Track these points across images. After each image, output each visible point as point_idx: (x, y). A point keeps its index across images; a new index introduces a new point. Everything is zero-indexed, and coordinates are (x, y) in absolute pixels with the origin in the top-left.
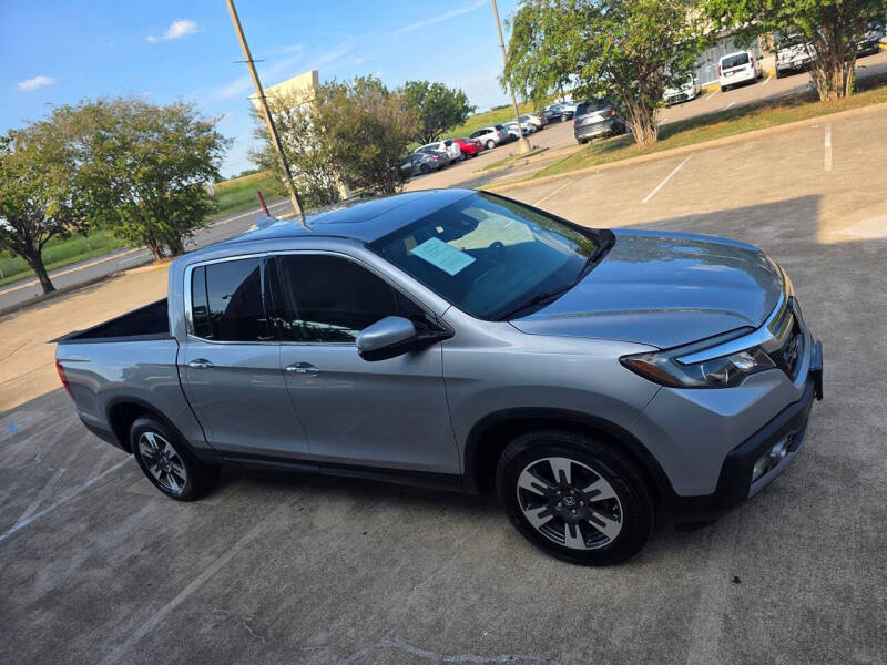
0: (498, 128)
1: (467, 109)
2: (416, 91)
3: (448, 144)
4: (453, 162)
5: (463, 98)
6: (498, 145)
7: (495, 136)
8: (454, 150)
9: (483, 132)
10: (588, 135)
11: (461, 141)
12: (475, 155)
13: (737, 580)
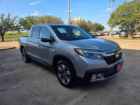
0: (108, 32)
1: (104, 29)
2: (96, 24)
3: (99, 33)
4: (99, 36)
5: (104, 27)
6: (107, 35)
7: (107, 34)
8: (99, 34)
9: (105, 33)
10: (121, 36)
11: (101, 33)
12: (103, 36)
13: (85, 97)
